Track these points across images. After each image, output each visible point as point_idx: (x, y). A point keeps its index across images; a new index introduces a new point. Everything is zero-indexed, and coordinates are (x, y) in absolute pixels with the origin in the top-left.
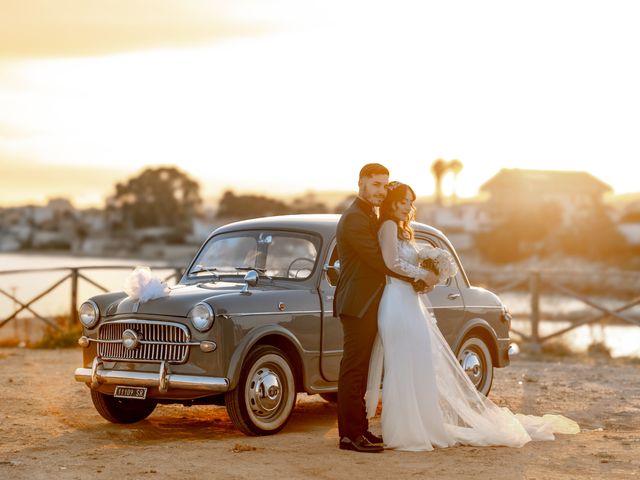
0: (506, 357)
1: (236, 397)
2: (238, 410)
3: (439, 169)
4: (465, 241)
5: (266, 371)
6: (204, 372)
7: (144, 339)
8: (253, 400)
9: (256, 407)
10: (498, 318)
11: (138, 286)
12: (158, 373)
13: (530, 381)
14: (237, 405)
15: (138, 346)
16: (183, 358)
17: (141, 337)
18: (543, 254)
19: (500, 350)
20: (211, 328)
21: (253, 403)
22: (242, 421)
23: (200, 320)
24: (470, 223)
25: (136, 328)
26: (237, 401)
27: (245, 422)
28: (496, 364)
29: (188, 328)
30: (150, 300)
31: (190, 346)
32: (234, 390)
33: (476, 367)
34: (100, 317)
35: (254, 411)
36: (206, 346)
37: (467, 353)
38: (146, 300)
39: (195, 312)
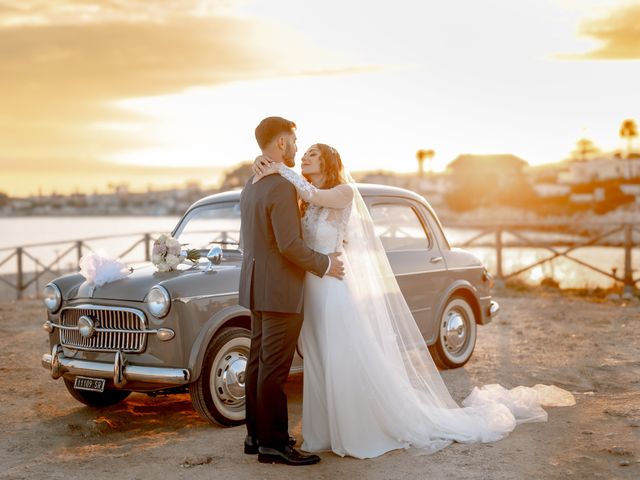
0: (489, 314)
1: (200, 389)
2: (203, 402)
3: (421, 155)
4: (438, 199)
5: (235, 356)
6: (161, 362)
7: (100, 327)
8: (220, 389)
9: (224, 396)
10: (479, 277)
11: (93, 268)
12: (113, 363)
13: (504, 323)
14: (202, 397)
15: (95, 334)
16: (141, 346)
17: (97, 324)
18: (487, 205)
19: (483, 308)
20: (167, 314)
21: (222, 393)
22: (208, 414)
23: (157, 304)
24: (441, 187)
25: (92, 315)
26: (201, 393)
27: (212, 415)
28: (479, 321)
29: (145, 314)
30: (106, 283)
31: (147, 334)
32: (198, 381)
33: (460, 328)
34: (62, 300)
35: (223, 401)
36: (163, 334)
37: (451, 314)
38: (101, 284)
39: (150, 297)
